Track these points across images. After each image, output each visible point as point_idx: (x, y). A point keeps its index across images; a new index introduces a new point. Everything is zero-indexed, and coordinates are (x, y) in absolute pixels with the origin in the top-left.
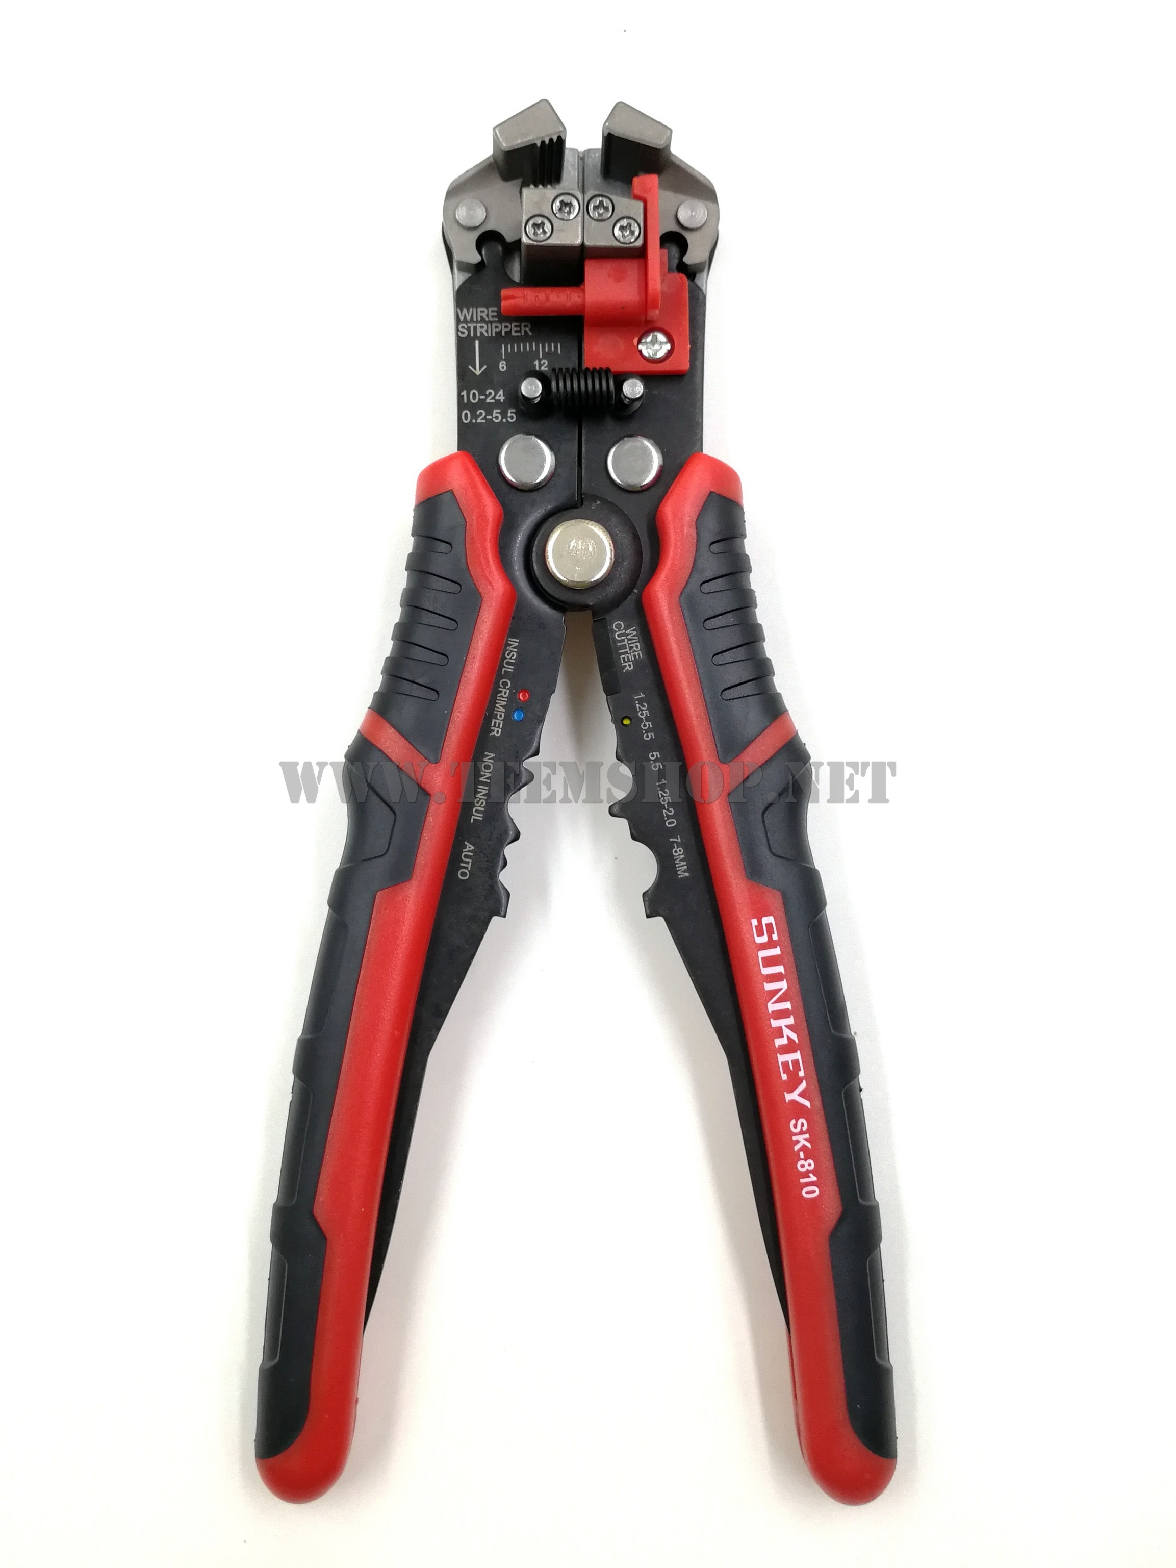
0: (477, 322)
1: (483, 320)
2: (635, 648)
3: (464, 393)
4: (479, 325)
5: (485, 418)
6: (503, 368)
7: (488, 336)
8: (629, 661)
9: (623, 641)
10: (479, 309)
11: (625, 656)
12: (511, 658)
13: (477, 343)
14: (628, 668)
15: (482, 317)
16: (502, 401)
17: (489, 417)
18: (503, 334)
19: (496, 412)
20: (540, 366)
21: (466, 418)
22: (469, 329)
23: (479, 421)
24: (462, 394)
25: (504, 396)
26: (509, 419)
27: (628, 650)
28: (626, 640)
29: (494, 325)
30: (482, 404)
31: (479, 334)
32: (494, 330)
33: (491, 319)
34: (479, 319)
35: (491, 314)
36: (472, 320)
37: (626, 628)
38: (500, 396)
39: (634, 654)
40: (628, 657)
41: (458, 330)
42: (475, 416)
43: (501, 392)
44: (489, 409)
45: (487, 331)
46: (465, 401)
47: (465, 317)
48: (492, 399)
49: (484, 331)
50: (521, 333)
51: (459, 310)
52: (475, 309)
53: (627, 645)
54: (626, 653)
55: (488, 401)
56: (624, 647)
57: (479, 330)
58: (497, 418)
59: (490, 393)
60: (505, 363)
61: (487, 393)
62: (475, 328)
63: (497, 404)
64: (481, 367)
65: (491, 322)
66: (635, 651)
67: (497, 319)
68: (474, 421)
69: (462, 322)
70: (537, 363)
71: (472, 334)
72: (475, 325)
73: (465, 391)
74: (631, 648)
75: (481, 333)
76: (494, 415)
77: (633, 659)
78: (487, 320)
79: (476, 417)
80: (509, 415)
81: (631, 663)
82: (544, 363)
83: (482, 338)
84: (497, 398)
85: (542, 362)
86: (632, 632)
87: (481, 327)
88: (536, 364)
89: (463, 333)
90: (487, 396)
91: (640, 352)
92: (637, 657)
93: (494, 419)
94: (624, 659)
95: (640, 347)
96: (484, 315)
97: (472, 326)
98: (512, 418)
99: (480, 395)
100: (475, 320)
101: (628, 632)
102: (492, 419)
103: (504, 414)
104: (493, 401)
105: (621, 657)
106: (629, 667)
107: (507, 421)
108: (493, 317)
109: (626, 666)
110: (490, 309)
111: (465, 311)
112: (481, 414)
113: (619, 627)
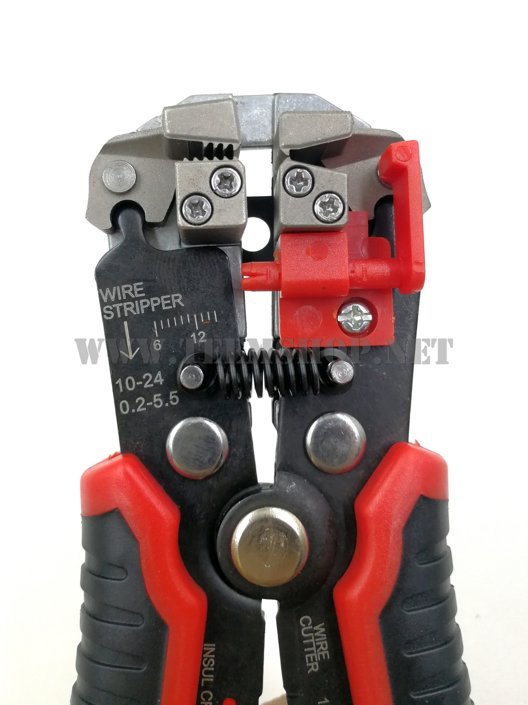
0: (123, 301)
1: (129, 298)
2: (321, 646)
3: (119, 381)
4: (125, 304)
5: (145, 406)
7: (137, 315)
8: (314, 661)
9: (310, 638)
10: (124, 287)
11: (311, 655)
12: (209, 666)
13: (126, 323)
14: (312, 669)
15: (127, 294)
16: (161, 384)
17: (150, 404)
18: (153, 310)
19: (156, 397)
20: (198, 338)
21: (125, 409)
22: (114, 310)
23: (139, 409)
24: (117, 383)
25: (163, 378)
26: (172, 403)
27: (314, 648)
28: (313, 637)
29: (142, 301)
30: (140, 391)
31: (126, 315)
32: (143, 307)
33: (137, 296)
34: (125, 298)
35: (136, 290)
36: (117, 301)
37: (314, 625)
38: (158, 379)
39: (321, 653)
40: (314, 658)
41: (103, 313)
42: (134, 405)
43: (159, 374)
44: (148, 394)
45: (135, 309)
46: (122, 390)
47: (109, 297)
48: (150, 383)
49: (131, 309)
50: (172, 306)
51: (101, 290)
52: (118, 287)
53: (315, 643)
54: (312, 652)
55: (146, 386)
56: (311, 645)
57: (126, 310)
58: (158, 403)
59: (148, 377)
61: (144, 377)
62: (122, 308)
63: (157, 388)
65: (139, 299)
66: (321, 650)
67: (144, 295)
68: (133, 411)
69: (106, 304)
70: (194, 336)
71: (119, 316)
72: (121, 304)
73: (120, 379)
74: (317, 647)
75: (129, 312)
76: (155, 400)
77: (320, 658)
78: (133, 297)
79: (136, 407)
80: (171, 397)
81: (317, 664)
82: (201, 335)
83: (130, 318)
84: (156, 381)
85: (199, 334)
86: (320, 629)
87: (129, 306)
89: (108, 315)
90: (144, 381)
92: (324, 656)
93: (155, 405)
94: (309, 658)
96: (129, 292)
97: (118, 306)
98: (174, 400)
99: (136, 382)
100: (120, 299)
101: (316, 628)
102: (152, 406)
103: (166, 398)
104: (152, 385)
105: (307, 656)
106: (314, 667)
107: (170, 405)
108: (139, 292)
109: (310, 667)
110: (136, 285)
111: (108, 291)
112: (140, 402)
113: (306, 622)
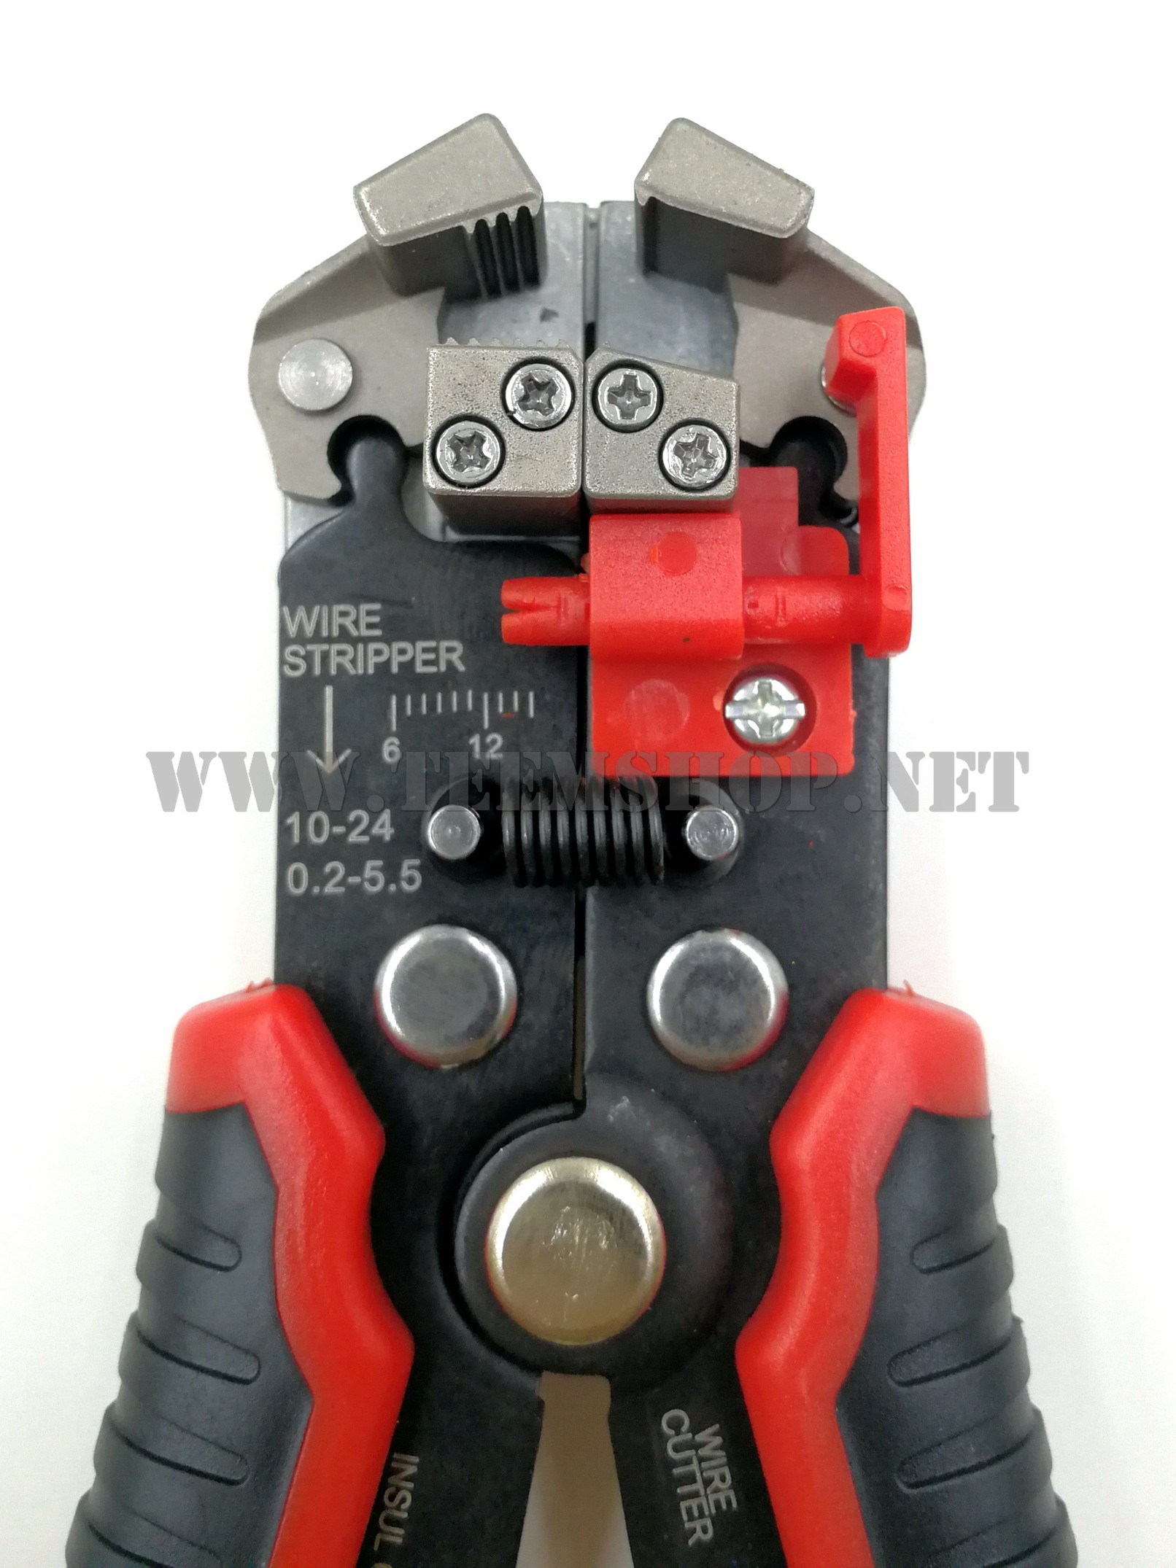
0: (330, 640)
1: (344, 636)
2: (717, 1483)
3: (294, 819)
4: (335, 648)
5: (342, 883)
6: (391, 754)
7: (356, 676)
8: (702, 1515)
9: (687, 1462)
10: (338, 608)
11: (693, 1503)
12: (398, 1508)
13: (329, 691)
14: (699, 1534)
15: (342, 628)
16: (387, 838)
17: (354, 880)
18: (395, 669)
19: (372, 868)
20: (484, 747)
21: (297, 883)
22: (308, 658)
23: (330, 889)
24: (289, 821)
25: (392, 825)
26: (405, 886)
27: (699, 1486)
28: (695, 1461)
29: (372, 647)
30: (336, 848)
31: (333, 671)
32: (373, 660)
33: (365, 632)
34: (336, 633)
35: (364, 620)
36: (317, 638)
37: (695, 1430)
38: (382, 826)
39: (715, 1496)
40: (700, 1508)
41: (282, 662)
42: (319, 878)
43: (386, 816)
44: (355, 862)
45: (354, 662)
46: (296, 839)
47: (301, 628)
48: (363, 833)
49: (346, 661)
50: (438, 667)
51: (286, 609)
52: (325, 608)
53: (698, 1475)
54: (695, 1495)
55: (354, 838)
56: (691, 1479)
57: (334, 661)
58: (373, 882)
59: (358, 821)
60: (396, 741)
61: (352, 817)
62: (325, 657)
63: (376, 849)
64: (337, 753)
65: (366, 640)
66: (717, 1490)
67: (377, 633)
68: (316, 890)
69: (294, 641)
70: (475, 740)
71: (317, 671)
72: (325, 647)
73: (297, 814)
74: (707, 1482)
75: (340, 666)
76: (368, 873)
77: (714, 1511)
78: (354, 633)
79: (324, 881)
80: (405, 872)
81: (708, 1523)
82: (494, 742)
83: (341, 681)
84: (376, 830)
85: (489, 739)
86: (711, 1439)
87: (341, 653)
88: (474, 744)
89: (294, 667)
90: (351, 827)
91: (729, 724)
92: (724, 1507)
93: (367, 885)
94: (689, 1511)
95: (730, 712)
96: (348, 622)
97: (317, 649)
98: (411, 881)
99: (332, 824)
100: (325, 633)
101: (700, 1437)
102: (360, 886)
103: (392, 872)
104: (365, 839)
105: (683, 1505)
106: (702, 1531)
107: (399, 889)
108: (370, 626)
109: (694, 1531)
110: (364, 607)
111: (301, 612)
112: (334, 872)
113: (676, 1425)
